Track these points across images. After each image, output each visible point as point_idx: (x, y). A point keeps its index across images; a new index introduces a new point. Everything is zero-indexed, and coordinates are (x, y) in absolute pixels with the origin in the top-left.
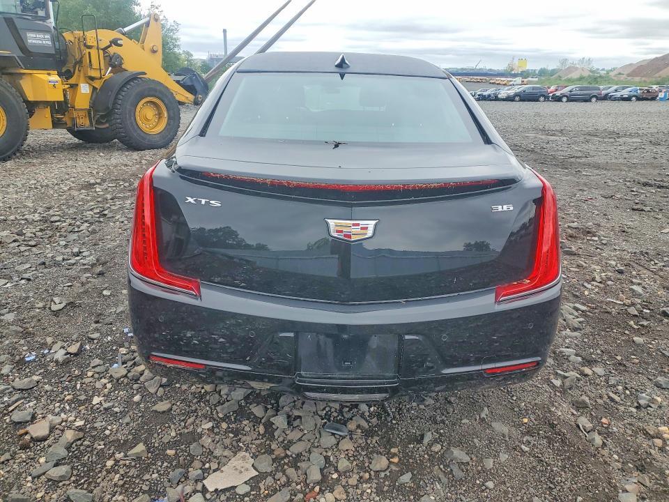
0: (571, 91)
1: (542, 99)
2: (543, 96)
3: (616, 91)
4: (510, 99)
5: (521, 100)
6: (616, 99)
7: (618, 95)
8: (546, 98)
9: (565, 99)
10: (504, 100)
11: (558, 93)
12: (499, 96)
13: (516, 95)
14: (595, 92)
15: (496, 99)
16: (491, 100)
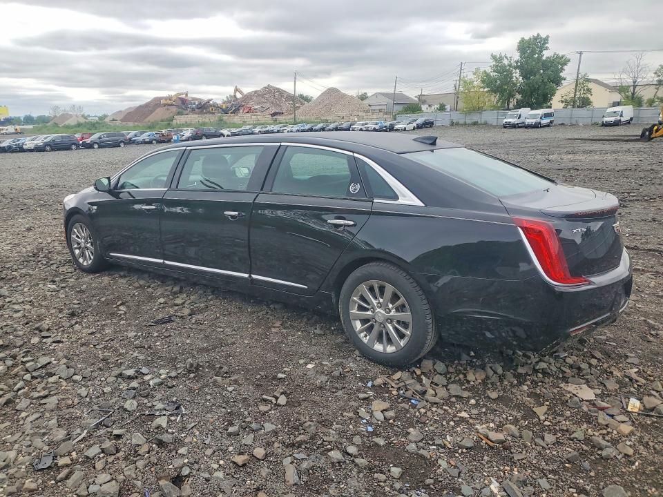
0: (100, 138)
1: (74, 147)
2: (74, 144)
3: (136, 136)
4: (38, 149)
5: (53, 150)
6: (139, 143)
7: (140, 138)
8: (78, 147)
9: (96, 146)
10: (31, 151)
11: (88, 141)
12: (25, 147)
13: (46, 145)
14: (121, 138)
15: (21, 150)
16: (13, 152)
